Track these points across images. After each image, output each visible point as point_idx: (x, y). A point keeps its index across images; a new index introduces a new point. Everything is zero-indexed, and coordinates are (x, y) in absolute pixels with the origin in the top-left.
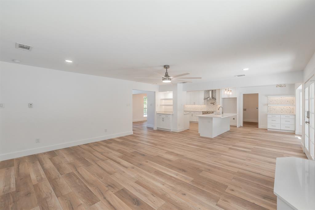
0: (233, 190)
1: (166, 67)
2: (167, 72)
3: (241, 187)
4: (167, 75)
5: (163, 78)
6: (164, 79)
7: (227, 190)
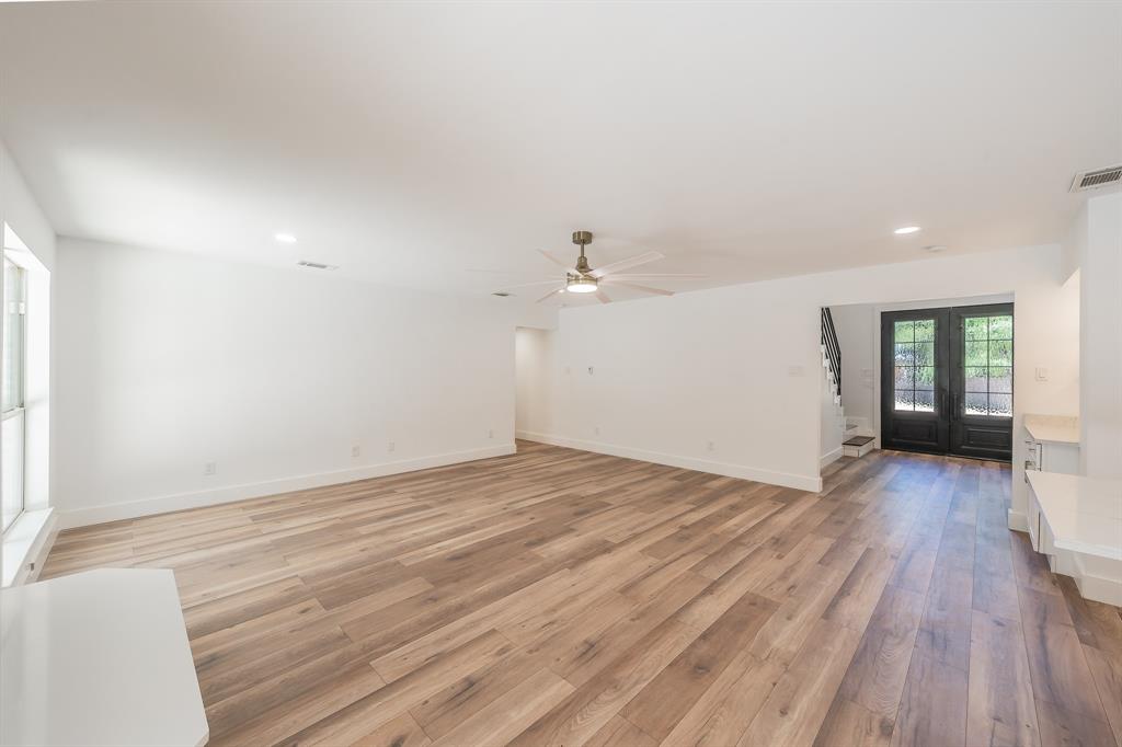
0: (303, 612)
1: (583, 239)
2: (582, 256)
3: (295, 633)
4: (583, 266)
5: (569, 274)
6: (571, 279)
7: (314, 602)
